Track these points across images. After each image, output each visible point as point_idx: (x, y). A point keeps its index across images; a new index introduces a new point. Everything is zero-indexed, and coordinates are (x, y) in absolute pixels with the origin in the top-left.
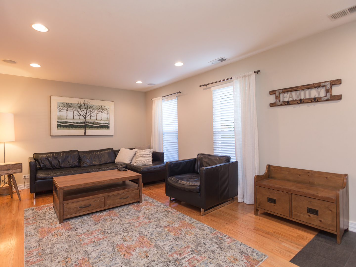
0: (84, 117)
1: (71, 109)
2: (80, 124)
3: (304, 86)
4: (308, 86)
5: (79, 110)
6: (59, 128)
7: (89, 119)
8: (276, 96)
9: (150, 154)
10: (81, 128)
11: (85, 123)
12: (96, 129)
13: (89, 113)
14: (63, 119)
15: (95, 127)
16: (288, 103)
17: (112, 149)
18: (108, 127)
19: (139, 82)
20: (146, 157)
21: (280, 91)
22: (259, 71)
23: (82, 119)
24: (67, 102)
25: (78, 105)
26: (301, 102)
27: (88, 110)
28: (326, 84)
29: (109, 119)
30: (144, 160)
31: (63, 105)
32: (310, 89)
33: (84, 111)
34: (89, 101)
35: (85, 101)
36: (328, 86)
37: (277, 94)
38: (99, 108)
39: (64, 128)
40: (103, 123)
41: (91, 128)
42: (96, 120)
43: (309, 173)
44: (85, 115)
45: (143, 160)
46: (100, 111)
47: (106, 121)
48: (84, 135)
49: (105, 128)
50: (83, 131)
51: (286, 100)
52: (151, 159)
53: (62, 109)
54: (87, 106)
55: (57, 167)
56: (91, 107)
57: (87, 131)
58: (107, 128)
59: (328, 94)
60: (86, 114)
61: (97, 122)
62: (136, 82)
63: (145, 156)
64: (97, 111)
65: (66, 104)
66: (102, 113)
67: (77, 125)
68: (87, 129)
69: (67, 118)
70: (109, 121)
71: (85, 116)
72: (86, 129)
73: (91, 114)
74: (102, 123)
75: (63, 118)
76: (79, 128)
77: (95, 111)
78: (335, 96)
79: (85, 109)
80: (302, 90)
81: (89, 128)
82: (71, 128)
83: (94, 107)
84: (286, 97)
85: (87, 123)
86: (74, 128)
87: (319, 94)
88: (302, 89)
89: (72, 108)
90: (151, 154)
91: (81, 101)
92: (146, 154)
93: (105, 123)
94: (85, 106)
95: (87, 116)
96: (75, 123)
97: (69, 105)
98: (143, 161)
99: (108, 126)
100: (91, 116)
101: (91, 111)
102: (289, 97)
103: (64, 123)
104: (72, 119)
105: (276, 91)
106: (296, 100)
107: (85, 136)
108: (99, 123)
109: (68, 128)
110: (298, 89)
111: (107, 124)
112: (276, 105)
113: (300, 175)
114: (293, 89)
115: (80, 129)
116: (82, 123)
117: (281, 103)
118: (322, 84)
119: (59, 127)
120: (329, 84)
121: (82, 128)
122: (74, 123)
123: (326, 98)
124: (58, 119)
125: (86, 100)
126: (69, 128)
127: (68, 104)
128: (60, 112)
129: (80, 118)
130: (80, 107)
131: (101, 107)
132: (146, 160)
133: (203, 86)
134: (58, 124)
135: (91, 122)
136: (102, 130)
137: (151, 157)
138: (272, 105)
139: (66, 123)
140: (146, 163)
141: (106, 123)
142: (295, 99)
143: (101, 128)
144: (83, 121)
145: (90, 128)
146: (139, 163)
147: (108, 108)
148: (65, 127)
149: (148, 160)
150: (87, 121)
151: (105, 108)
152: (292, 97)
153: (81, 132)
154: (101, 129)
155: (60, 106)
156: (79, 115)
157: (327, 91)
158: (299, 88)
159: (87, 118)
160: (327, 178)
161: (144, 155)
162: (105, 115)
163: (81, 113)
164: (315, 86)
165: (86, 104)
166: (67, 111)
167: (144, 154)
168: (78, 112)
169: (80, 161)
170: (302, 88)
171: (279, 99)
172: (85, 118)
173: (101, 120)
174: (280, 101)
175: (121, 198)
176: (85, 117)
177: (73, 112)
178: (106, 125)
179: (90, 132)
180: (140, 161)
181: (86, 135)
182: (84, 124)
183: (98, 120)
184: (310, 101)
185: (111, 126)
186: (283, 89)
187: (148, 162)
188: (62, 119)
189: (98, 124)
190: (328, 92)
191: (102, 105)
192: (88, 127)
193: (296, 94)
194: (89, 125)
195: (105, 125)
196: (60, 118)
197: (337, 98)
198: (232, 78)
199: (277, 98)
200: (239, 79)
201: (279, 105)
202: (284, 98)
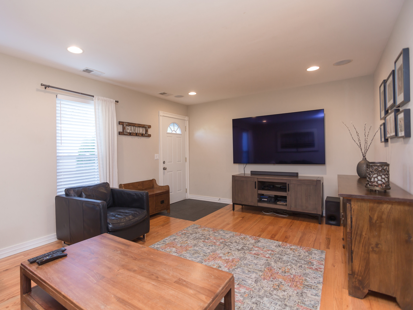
3: (138, 124)
4: (140, 125)
16: (130, 134)
21: (127, 124)
22: (118, 101)
26: (136, 135)
32: (140, 127)
36: (147, 128)
78: (149, 134)
84: (129, 129)
87: (143, 132)
102: (130, 130)
105: (124, 122)
106: (133, 133)
110: (136, 126)
112: (123, 134)
114: (133, 124)
118: (145, 126)
123: (146, 135)
138: (120, 133)
152: (132, 130)
157: (146, 131)
164: (142, 126)
174: (125, 132)
184: (141, 135)
193: (134, 128)
197: (149, 136)
198: (93, 96)
199: (124, 128)
200: (101, 101)
201: (125, 135)
202: (127, 129)
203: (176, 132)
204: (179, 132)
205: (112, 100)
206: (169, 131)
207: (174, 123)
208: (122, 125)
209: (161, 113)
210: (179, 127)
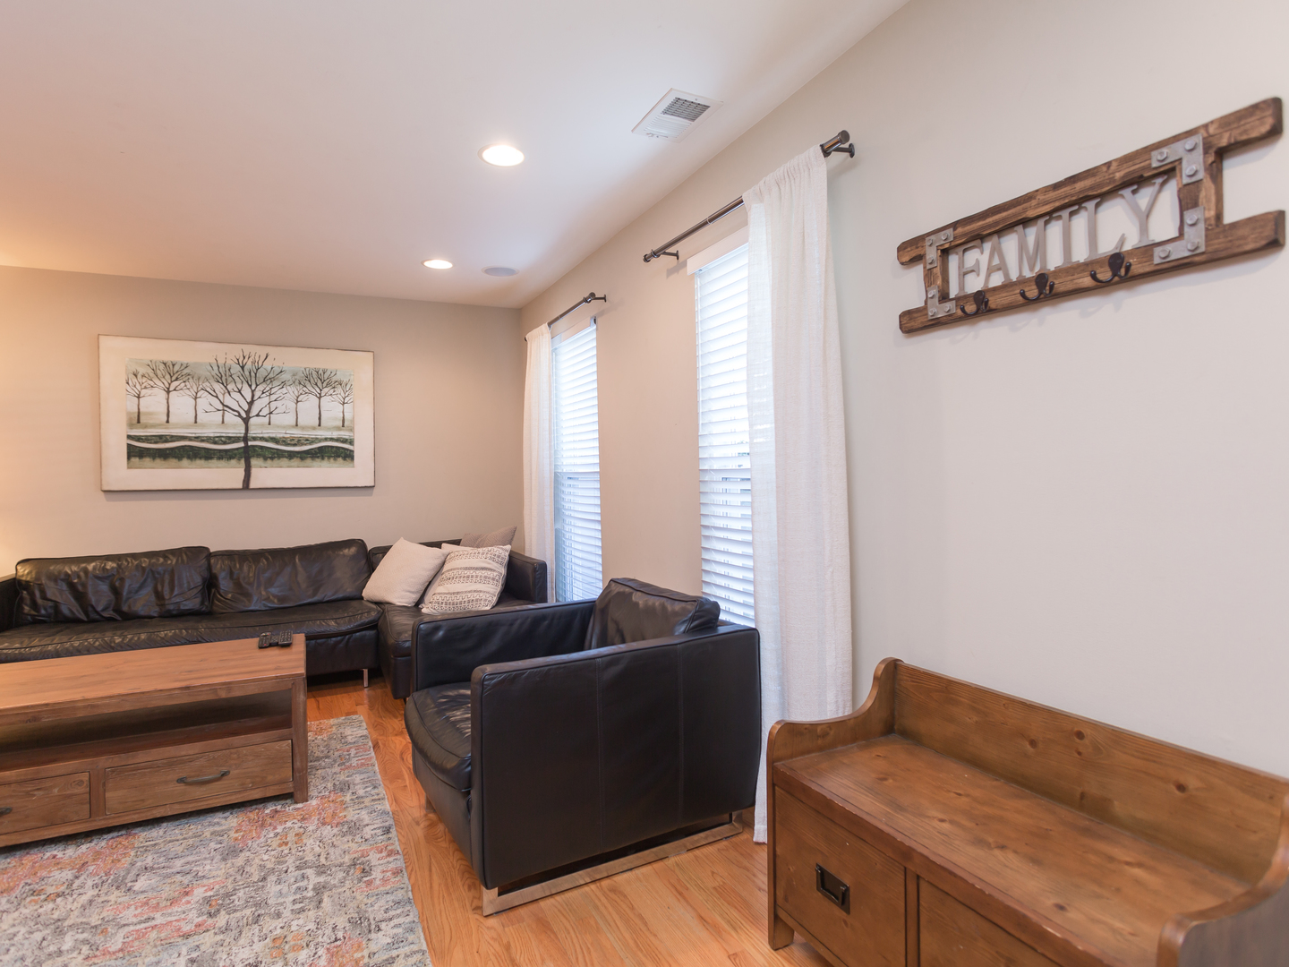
0: (240, 416)
1: (183, 384)
2: (225, 443)
3: (1056, 186)
4: (1079, 186)
5: (218, 388)
6: (133, 459)
7: (262, 425)
8: (925, 268)
9: (493, 565)
10: (231, 458)
11: (245, 439)
12: (295, 461)
13: (265, 400)
14: (153, 426)
15: (291, 455)
17: (360, 544)
18: (348, 456)
19: (439, 264)
20: (474, 579)
21: (947, 235)
22: (843, 138)
23: (235, 426)
24: (167, 358)
25: (216, 368)
26: (1044, 288)
27: (261, 388)
29: (353, 421)
30: (462, 592)
31: (150, 371)
32: (1091, 205)
33: (240, 392)
34: (261, 351)
35: (246, 354)
36: (1194, 165)
37: (932, 254)
38: (308, 378)
39: (158, 461)
40: (326, 439)
41: (272, 458)
42: (293, 427)
43: (1080, 735)
44: (246, 408)
45: (458, 593)
46: (311, 393)
47: (338, 429)
48: (241, 486)
49: (335, 460)
50: (241, 472)
51: (974, 284)
52: (492, 591)
53: (145, 388)
54: (253, 374)
55: (106, 614)
56: (271, 375)
57: (254, 471)
58: (344, 458)
59: (1191, 216)
60: (251, 404)
61: (297, 433)
62: (427, 264)
63: (468, 577)
64: (296, 393)
65: (165, 364)
66: (320, 398)
67: (211, 449)
68: (254, 462)
69: (168, 422)
70: (351, 430)
71: (248, 412)
72: (250, 462)
73: (273, 405)
74: (320, 440)
75: (151, 422)
76: (220, 458)
77: (292, 391)
79: (245, 385)
80: (1050, 213)
81: (265, 459)
82: (185, 462)
83: (284, 377)
84: (976, 269)
85: (254, 439)
86: (200, 458)
87: (1144, 229)
88: (1047, 208)
89: (191, 380)
90: (498, 565)
91: (228, 354)
92: (477, 569)
93: (332, 439)
94: (247, 373)
95: (254, 411)
96: (203, 441)
97: (176, 368)
98: (459, 598)
99: (348, 450)
100: (271, 413)
101: (273, 390)
102: (990, 270)
103: (156, 443)
104: (188, 426)
105: (922, 238)
106: (1021, 284)
107: (246, 493)
108: (307, 440)
109: (173, 461)
111: (345, 441)
112: (923, 319)
113: (1033, 743)
114: (1004, 214)
115: (223, 463)
116: (236, 440)
117: (949, 306)
118: (1154, 159)
119: (135, 456)
120: (1200, 149)
121: (233, 462)
122: (197, 439)
123: (1179, 251)
124: (131, 426)
125: (248, 349)
126: (180, 458)
127: (173, 365)
128: (139, 397)
129: (223, 422)
130: (223, 378)
131: (315, 376)
132: (470, 592)
133: (655, 254)
134: (129, 446)
135: (273, 435)
136: (320, 466)
137: (493, 579)
139: (166, 441)
140: (466, 604)
141: (337, 440)
142: (1014, 277)
143: (317, 460)
144: (241, 431)
145: (269, 461)
146: (444, 605)
147: (345, 380)
148: (160, 456)
149: (475, 594)
150: (252, 433)
151: (334, 379)
152: (1002, 267)
153: (230, 475)
154: (318, 462)
155: (136, 375)
156: (220, 407)
157: (1188, 200)
158: (1034, 202)
159: (252, 421)
160: (1181, 788)
161: (468, 573)
162: (332, 408)
163: (228, 401)
164: (1118, 175)
165: (249, 364)
166: (168, 392)
167: (466, 569)
168: (217, 397)
169: (213, 590)
170: (1046, 203)
171: (939, 282)
172: (246, 421)
173: (314, 428)
174: (944, 297)
175: (181, 781)
176: (244, 415)
177: (196, 398)
178: (337, 447)
179: (265, 475)
180: (448, 596)
181: (252, 485)
182: (242, 444)
183: (303, 428)
184: (1087, 281)
185: (363, 449)
186: (955, 225)
187: (477, 600)
188: (146, 427)
189: (302, 444)
190: (1195, 204)
191: (321, 366)
192: (258, 456)
193: (1022, 245)
194: (262, 447)
195: (332, 447)
196: (139, 422)
201: (939, 321)
202: (963, 274)
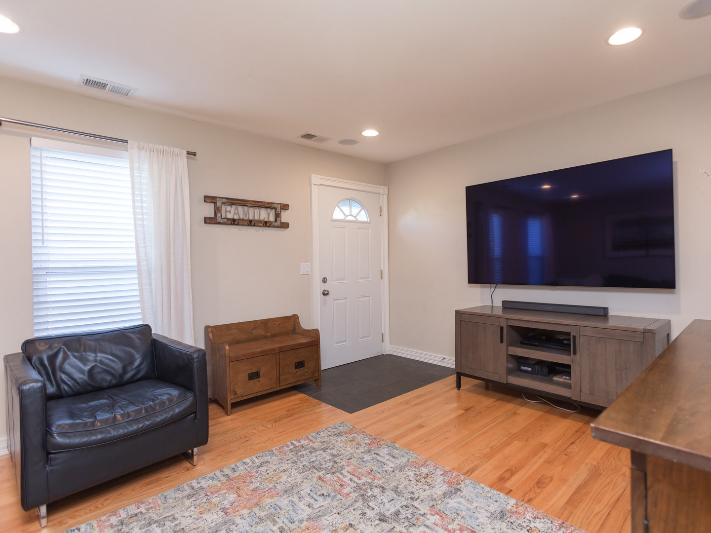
3: (254, 201)
4: (259, 204)
8: (216, 206)
16: (234, 222)
21: (225, 201)
22: (194, 154)
26: (251, 223)
28: (276, 206)
32: (260, 208)
36: (278, 210)
37: (218, 204)
51: (230, 216)
59: (277, 219)
78: (284, 223)
80: (252, 207)
84: (231, 212)
87: (268, 217)
102: (235, 214)
105: (216, 198)
106: (243, 220)
110: (248, 205)
112: (215, 221)
114: (240, 202)
117: (223, 220)
118: (273, 205)
120: (279, 207)
123: (275, 224)
138: (208, 221)
142: (241, 217)
152: (238, 214)
157: (277, 216)
164: (266, 205)
170: (251, 204)
171: (220, 212)
174: (221, 217)
186: (227, 199)
190: (279, 217)
193: (244, 211)
197: (285, 226)
198: (126, 142)
199: (217, 210)
200: (148, 152)
201: (220, 223)
202: (226, 211)
203: (355, 217)
204: (363, 217)
205: (177, 150)
206: (337, 215)
207: (350, 200)
208: (214, 204)
209: (316, 179)
210: (363, 207)
